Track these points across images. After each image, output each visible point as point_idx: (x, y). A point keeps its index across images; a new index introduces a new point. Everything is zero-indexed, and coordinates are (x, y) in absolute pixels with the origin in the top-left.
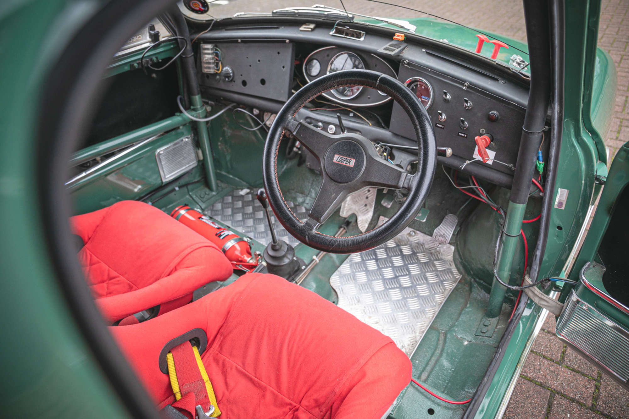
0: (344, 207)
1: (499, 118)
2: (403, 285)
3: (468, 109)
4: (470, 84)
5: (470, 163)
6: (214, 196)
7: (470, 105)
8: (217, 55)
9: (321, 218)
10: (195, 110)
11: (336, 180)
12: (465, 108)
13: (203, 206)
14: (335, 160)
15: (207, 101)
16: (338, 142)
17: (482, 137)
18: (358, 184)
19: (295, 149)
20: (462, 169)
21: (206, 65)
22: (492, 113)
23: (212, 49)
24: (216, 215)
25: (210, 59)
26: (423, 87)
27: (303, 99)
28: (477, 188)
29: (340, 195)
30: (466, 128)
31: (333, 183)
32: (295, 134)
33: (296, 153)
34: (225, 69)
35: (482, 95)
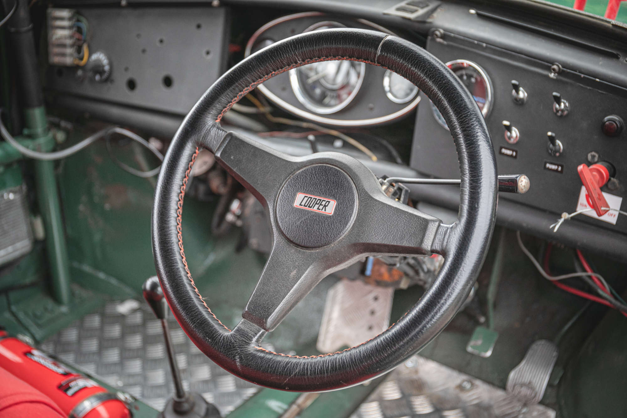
0: (327, 332)
1: (625, 129)
3: (561, 116)
4: (563, 67)
5: (572, 218)
6: (64, 314)
7: (565, 106)
8: (79, 30)
9: (267, 318)
10: (31, 137)
11: (298, 242)
12: (556, 114)
13: (39, 334)
14: (296, 204)
15: (56, 120)
16: (304, 169)
17: (591, 167)
18: (343, 250)
19: (230, 217)
20: (556, 230)
21: (56, 50)
22: (609, 120)
23: (70, 19)
24: (65, 351)
25: (65, 38)
26: (473, 80)
27: (237, 86)
28: (590, 277)
29: (307, 272)
30: (560, 153)
31: (293, 250)
32: (218, 155)
33: (233, 225)
34: (94, 57)
35: (588, 85)
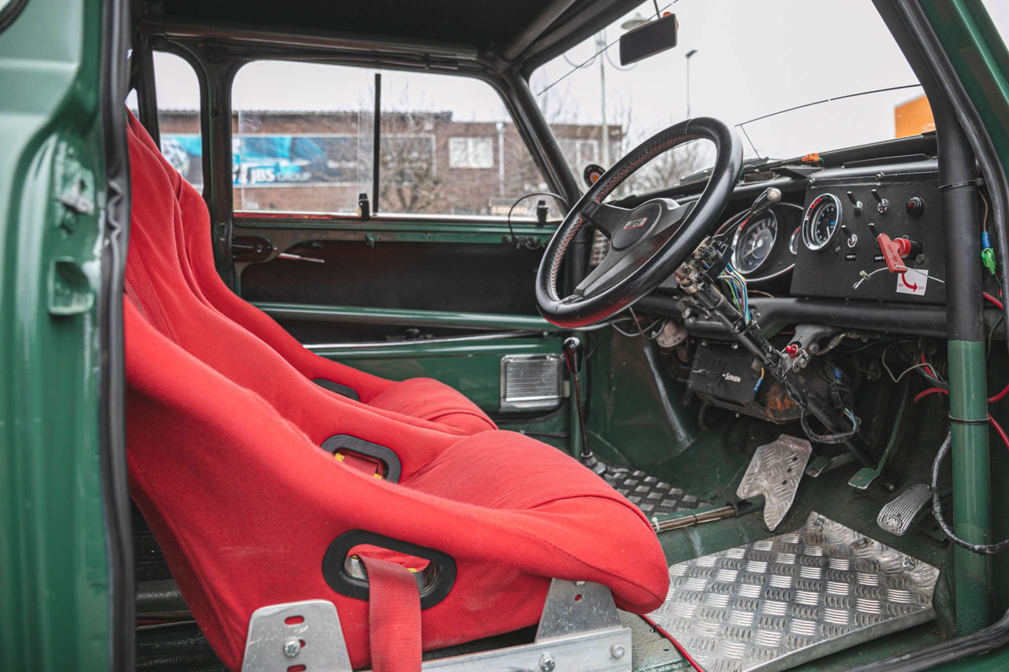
1: (926, 207)
2: (798, 601)
3: (883, 213)
4: (884, 174)
14: (625, 227)
22: (911, 201)
35: (900, 181)
